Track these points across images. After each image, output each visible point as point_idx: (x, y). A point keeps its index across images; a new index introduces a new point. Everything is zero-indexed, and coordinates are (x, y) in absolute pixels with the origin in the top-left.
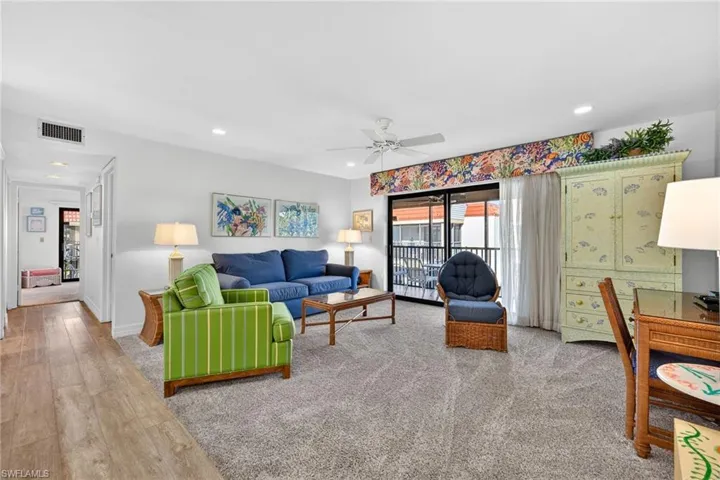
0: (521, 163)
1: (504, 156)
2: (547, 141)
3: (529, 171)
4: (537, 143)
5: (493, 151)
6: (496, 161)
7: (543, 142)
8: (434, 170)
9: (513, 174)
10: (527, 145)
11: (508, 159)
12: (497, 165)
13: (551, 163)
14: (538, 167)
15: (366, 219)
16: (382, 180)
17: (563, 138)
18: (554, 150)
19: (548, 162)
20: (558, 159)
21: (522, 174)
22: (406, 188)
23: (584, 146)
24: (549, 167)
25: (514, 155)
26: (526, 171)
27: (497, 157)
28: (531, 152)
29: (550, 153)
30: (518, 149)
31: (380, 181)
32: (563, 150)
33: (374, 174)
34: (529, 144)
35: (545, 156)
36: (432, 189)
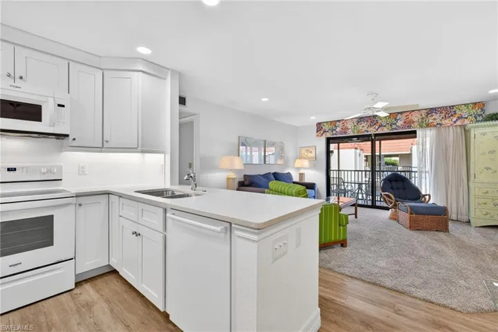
0: (435, 119)
1: (421, 115)
2: (453, 106)
3: (441, 124)
4: (446, 107)
5: (413, 111)
6: (415, 117)
7: (450, 107)
8: (367, 121)
9: (428, 126)
10: (438, 108)
11: (424, 116)
12: (416, 119)
13: (457, 120)
14: (447, 122)
15: (311, 152)
16: (326, 127)
17: (465, 105)
18: (458, 112)
19: (454, 119)
20: (462, 117)
21: (435, 126)
22: (345, 133)
23: (480, 110)
24: (455, 122)
25: (428, 114)
26: (438, 124)
27: (416, 115)
28: (441, 113)
29: (455, 113)
30: (431, 111)
31: (324, 128)
32: (465, 112)
33: (319, 123)
34: (440, 108)
35: (452, 115)
36: (366, 133)
